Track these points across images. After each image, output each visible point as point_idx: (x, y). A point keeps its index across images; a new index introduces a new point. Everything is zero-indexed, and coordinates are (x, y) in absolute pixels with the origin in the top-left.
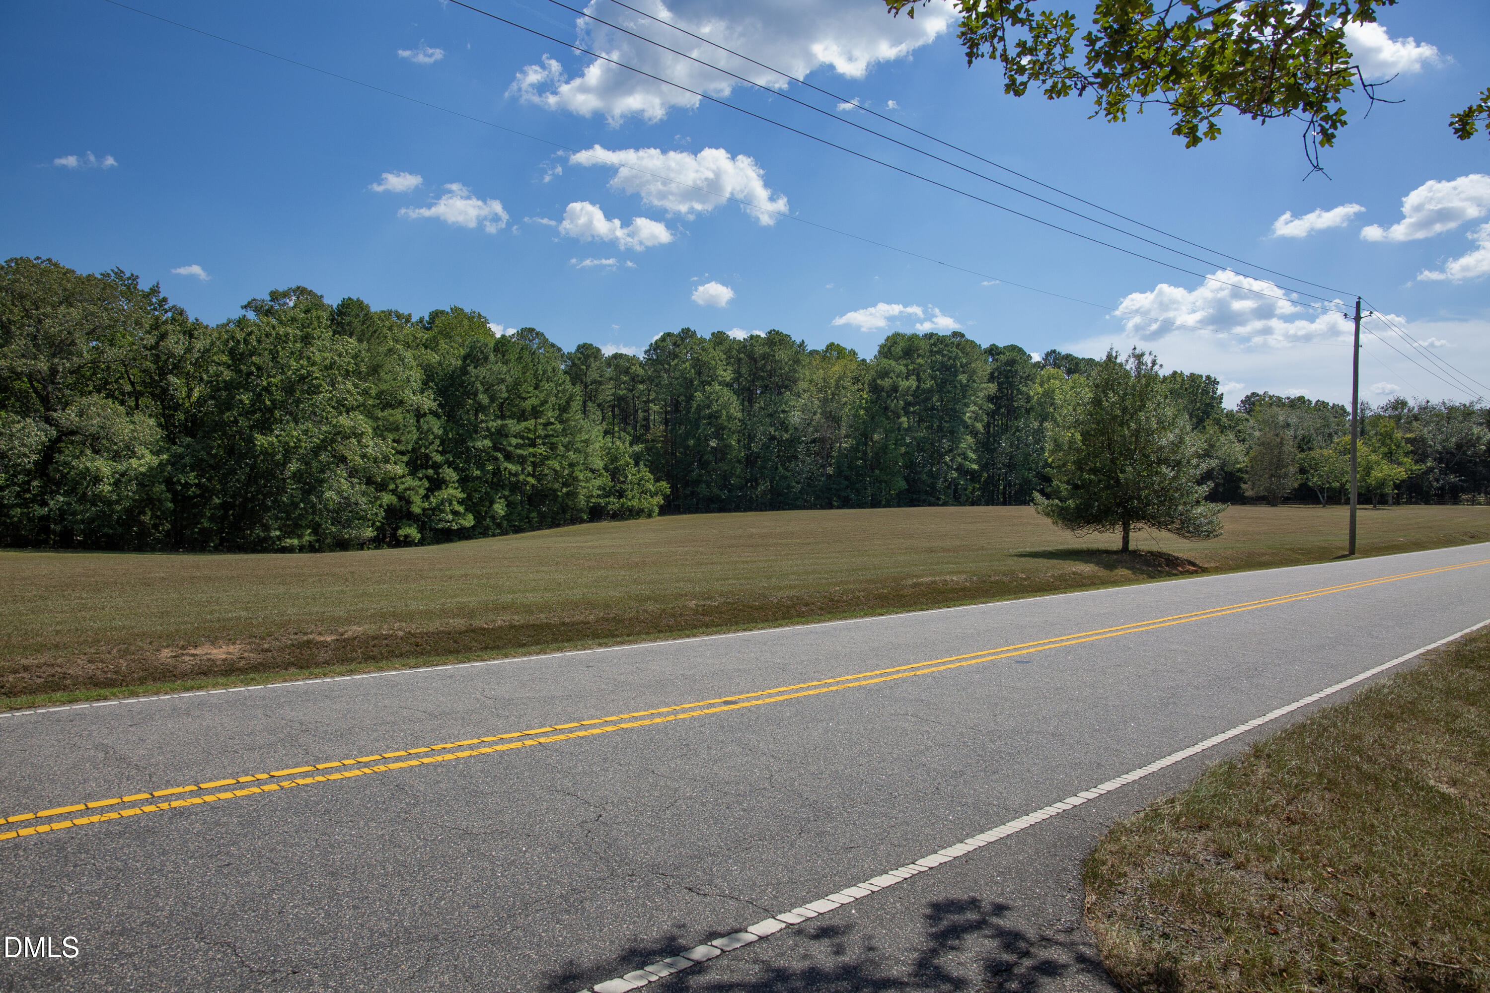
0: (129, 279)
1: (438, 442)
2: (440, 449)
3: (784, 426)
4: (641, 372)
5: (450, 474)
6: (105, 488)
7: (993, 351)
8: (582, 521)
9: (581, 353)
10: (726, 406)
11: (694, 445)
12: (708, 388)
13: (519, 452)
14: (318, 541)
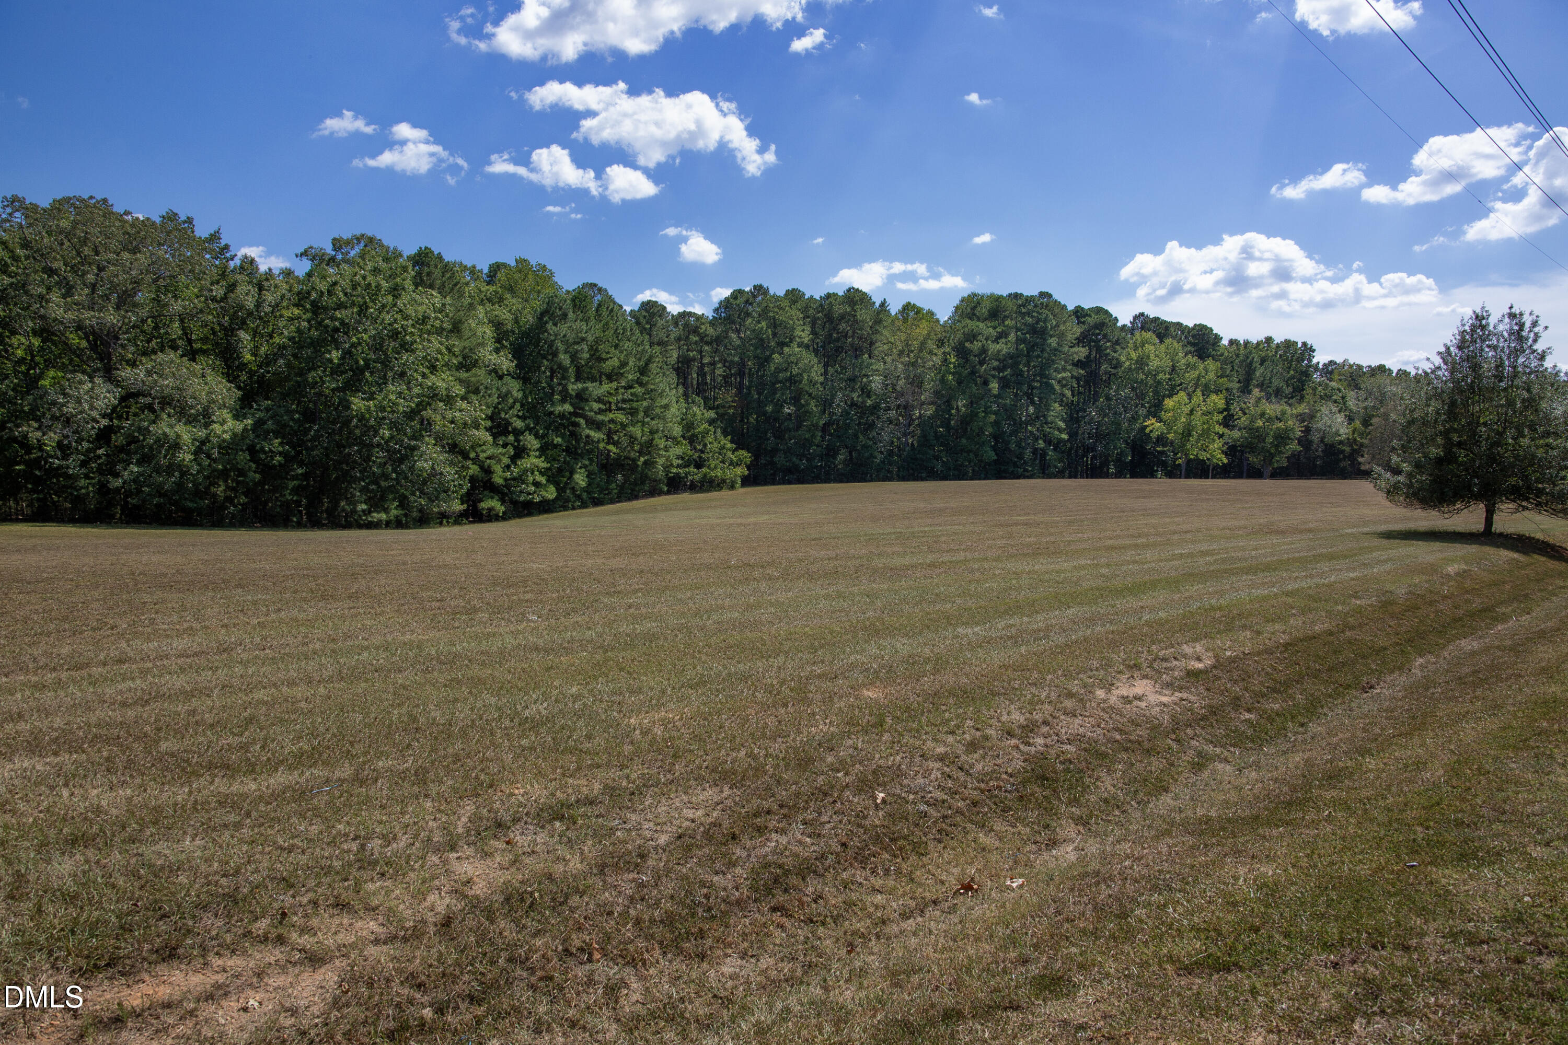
0: (185, 222)
1: (518, 406)
2: (520, 414)
3: (866, 392)
4: (711, 331)
5: (531, 442)
6: (185, 456)
7: (1079, 313)
8: (661, 493)
9: (646, 311)
10: (808, 369)
11: (773, 412)
12: (786, 350)
13: (600, 417)
14: (406, 515)
